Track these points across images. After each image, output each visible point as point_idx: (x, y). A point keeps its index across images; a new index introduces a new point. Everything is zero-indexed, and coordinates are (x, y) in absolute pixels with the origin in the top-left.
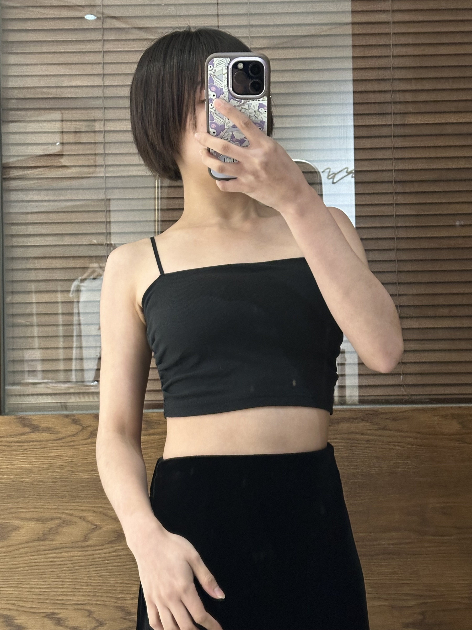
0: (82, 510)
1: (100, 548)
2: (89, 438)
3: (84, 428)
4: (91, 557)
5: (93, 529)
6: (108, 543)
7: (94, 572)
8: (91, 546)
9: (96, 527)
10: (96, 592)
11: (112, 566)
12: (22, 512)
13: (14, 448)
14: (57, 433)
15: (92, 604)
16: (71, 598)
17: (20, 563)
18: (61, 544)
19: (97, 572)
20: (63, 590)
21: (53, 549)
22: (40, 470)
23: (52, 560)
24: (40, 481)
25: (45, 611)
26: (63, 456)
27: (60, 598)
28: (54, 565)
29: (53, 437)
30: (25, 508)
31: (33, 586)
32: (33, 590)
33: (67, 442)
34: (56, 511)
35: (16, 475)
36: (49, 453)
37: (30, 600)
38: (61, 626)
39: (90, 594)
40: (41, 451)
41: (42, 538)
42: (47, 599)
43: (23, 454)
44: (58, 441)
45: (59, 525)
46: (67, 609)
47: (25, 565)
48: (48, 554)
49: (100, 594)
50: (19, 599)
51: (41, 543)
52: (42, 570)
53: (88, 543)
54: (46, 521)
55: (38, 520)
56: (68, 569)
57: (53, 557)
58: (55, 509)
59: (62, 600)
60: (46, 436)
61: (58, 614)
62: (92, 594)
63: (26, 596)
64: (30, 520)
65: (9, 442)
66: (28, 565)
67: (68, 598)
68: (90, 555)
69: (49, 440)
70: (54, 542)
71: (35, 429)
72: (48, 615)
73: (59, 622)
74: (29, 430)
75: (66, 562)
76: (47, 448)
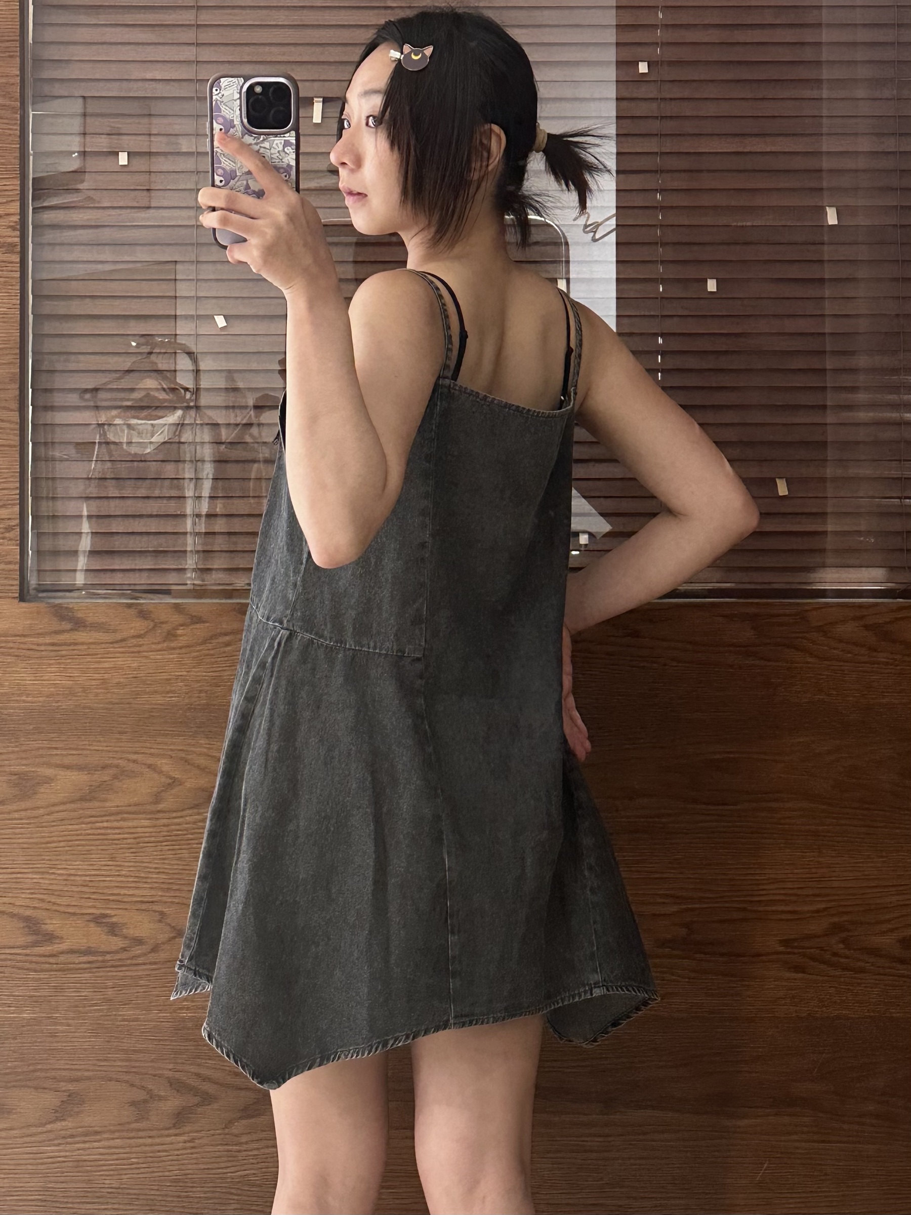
0: (152, 755)
1: (179, 814)
2: (164, 641)
3: (157, 625)
4: (165, 829)
5: (169, 784)
6: (192, 808)
7: (170, 852)
8: (165, 812)
9: (174, 782)
12: (57, 755)
13: (43, 653)
15: (166, 902)
16: (131, 892)
17: (53, 834)
18: (118, 807)
19: (173, 852)
20: (120, 879)
21: (105, 815)
22: (85, 689)
23: (102, 831)
24: (84, 708)
25: (91, 911)
26: (123, 669)
27: (116, 891)
28: (105, 839)
29: (108, 638)
30: (62, 749)
31: (72, 872)
32: (72, 878)
33: (129, 647)
34: (111, 755)
35: (47, 697)
36: (100, 662)
37: (67, 894)
38: (116, 935)
39: (163, 886)
40: (89, 659)
41: (88, 797)
42: (94, 893)
43: (59, 663)
44: (116, 645)
45: (115, 777)
46: (126, 909)
47: (61, 839)
48: (97, 822)
50: (50, 892)
51: (87, 805)
52: (87, 848)
53: (161, 807)
54: (96, 770)
55: (80, 768)
56: (129, 846)
57: (107, 828)
58: (109, 751)
59: (119, 894)
60: (96, 636)
61: (111, 916)
62: (165, 886)
63: (60, 888)
64: (68, 767)
65: (38, 645)
66: (65, 838)
67: (126, 892)
68: (164, 826)
69: (102, 643)
70: (108, 804)
71: (79, 624)
72: (95, 918)
73: (113, 929)
74: (69, 626)
75: (126, 836)
76: (97, 654)
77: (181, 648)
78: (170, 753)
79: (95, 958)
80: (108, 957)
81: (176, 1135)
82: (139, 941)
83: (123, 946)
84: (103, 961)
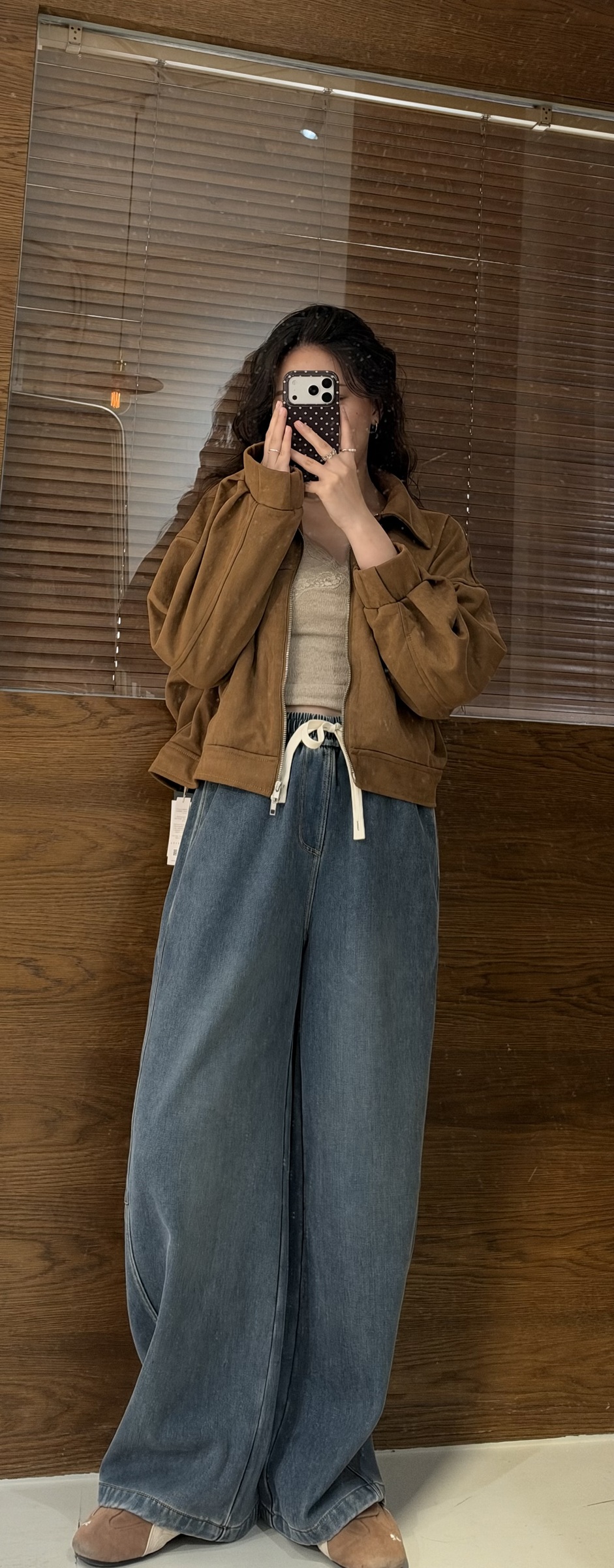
0: (80, 822)
1: (100, 873)
2: (97, 728)
3: (93, 714)
4: (87, 886)
5: (92, 848)
6: (109, 869)
7: (90, 907)
8: (87, 871)
10: (90, 933)
11: (112, 900)
14: (58, 717)
15: (83, 949)
16: (56, 940)
18: (48, 866)
19: (92, 907)
20: (46, 928)
21: (38, 873)
22: (30, 765)
24: (28, 781)
25: (21, 955)
27: (42, 938)
28: (38, 894)
29: (52, 722)
31: (8, 921)
32: (7, 926)
33: (69, 732)
34: (47, 821)
36: (44, 743)
38: (40, 977)
39: (82, 935)
40: (34, 740)
41: (25, 857)
42: (25, 940)
43: (11, 743)
44: (59, 729)
45: (48, 841)
46: (50, 954)
48: (31, 878)
49: (93, 937)
51: (24, 863)
53: (83, 867)
54: (33, 834)
55: (20, 831)
56: (57, 900)
57: (39, 883)
58: (45, 818)
59: (44, 942)
60: (42, 720)
61: (37, 960)
62: (84, 935)
64: (10, 831)
67: (51, 939)
68: (86, 883)
69: (47, 727)
70: (40, 863)
71: (30, 711)
72: (24, 962)
73: (38, 971)
74: (20, 711)
75: (53, 891)
76: (42, 736)
77: (110, 734)
78: (95, 821)
79: (21, 996)
80: (31, 995)
81: (79, 1150)
82: (59, 982)
83: (44, 986)
84: (28, 999)
